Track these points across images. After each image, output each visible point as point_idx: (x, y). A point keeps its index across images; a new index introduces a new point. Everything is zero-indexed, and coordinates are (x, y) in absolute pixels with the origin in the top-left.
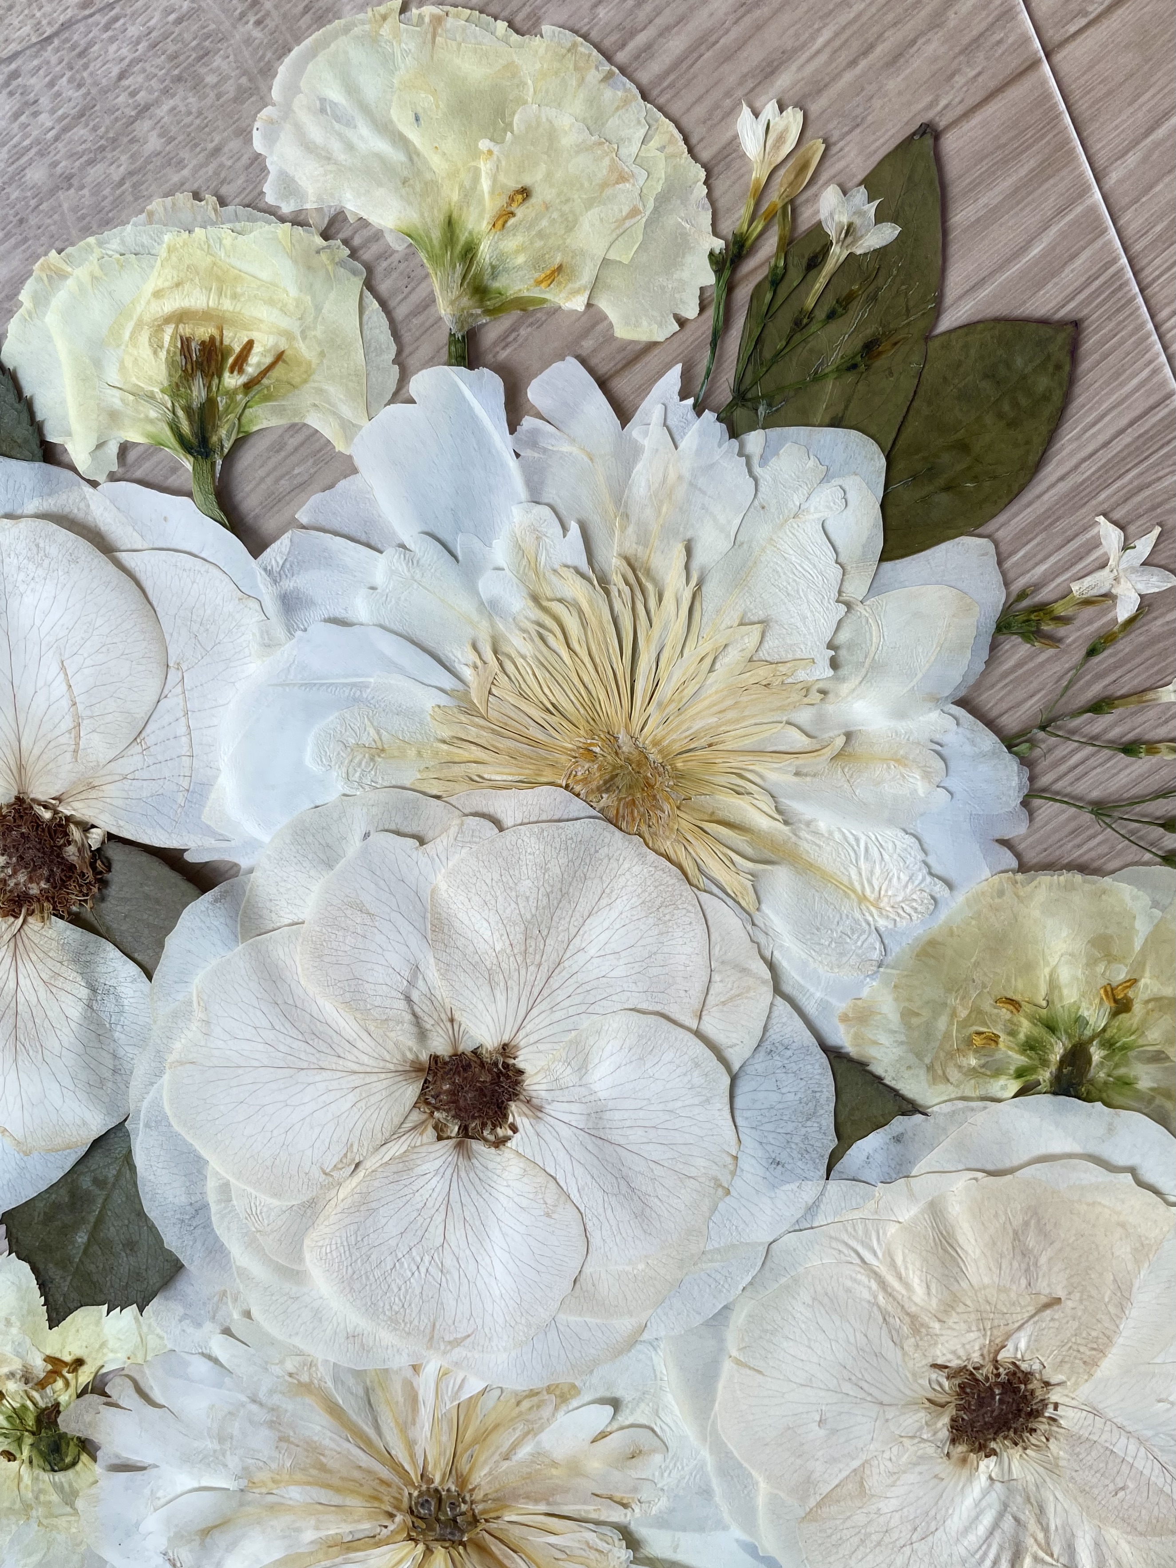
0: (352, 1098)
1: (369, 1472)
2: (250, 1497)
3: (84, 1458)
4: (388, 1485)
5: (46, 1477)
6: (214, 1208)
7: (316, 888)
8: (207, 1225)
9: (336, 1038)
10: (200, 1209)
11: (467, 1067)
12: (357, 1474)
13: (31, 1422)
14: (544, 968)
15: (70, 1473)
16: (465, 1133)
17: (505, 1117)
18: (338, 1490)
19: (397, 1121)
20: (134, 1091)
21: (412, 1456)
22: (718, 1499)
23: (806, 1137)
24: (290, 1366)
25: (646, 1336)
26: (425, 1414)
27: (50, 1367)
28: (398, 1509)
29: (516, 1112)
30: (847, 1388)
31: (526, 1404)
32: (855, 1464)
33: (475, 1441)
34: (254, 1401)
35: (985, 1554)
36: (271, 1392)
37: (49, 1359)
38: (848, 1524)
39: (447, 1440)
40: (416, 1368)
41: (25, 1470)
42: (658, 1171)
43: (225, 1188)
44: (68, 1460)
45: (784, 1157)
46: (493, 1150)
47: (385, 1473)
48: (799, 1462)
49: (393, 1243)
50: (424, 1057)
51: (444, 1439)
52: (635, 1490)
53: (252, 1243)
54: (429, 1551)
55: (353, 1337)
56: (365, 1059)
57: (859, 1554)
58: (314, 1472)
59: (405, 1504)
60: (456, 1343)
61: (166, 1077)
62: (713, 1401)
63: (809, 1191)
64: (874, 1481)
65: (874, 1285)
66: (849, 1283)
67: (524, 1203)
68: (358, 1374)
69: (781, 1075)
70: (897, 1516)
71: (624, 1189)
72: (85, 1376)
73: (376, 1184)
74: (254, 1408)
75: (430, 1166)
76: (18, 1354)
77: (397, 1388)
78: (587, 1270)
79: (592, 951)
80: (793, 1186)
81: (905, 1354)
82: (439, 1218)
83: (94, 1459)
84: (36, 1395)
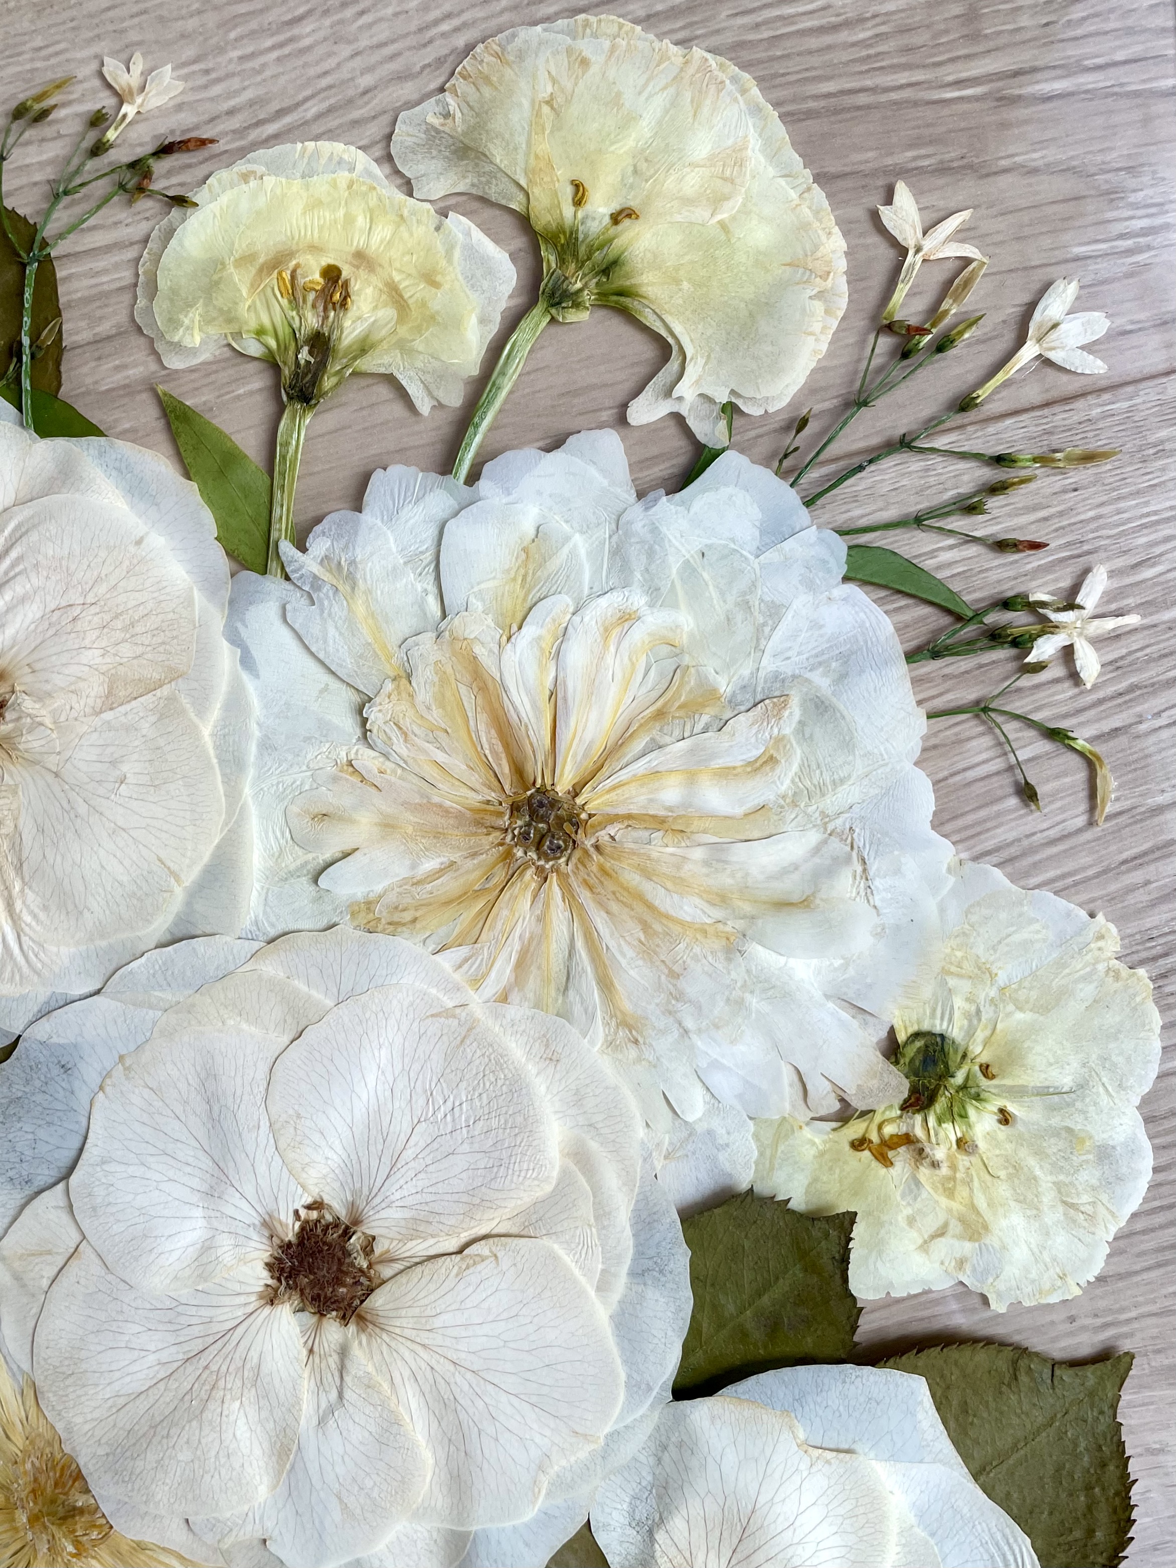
0: (437, 1323)
1: (601, 905)
2: (740, 924)
3: (902, 1037)
4: (585, 882)
5: (956, 1033)
6: (625, 1269)
7: (380, 1547)
8: (640, 1253)
9: (426, 1389)
10: (638, 1274)
11: (315, 1299)
12: (614, 907)
13: (940, 1104)
14: (203, 1363)
15: (926, 1026)
16: (347, 1234)
17: (302, 1229)
18: (640, 897)
19: (403, 1279)
20: (648, 1428)
21: (547, 905)
22: (256, 732)
23: (27, 1082)
24: (632, 1052)
25: (256, 945)
26: (515, 945)
27: (891, 1154)
28: (586, 852)
29: (290, 1231)
30: (82, 809)
31: (407, 916)
32: (108, 716)
33: (478, 893)
34: (686, 1032)
35: (13, 566)
36: (663, 1032)
37: (887, 1162)
38: (139, 650)
39: (502, 911)
40: (504, 998)
41: (976, 1049)
42: (179, 1110)
43: (602, 1287)
44: (919, 1044)
45: (56, 1071)
46: (327, 1199)
47: (585, 896)
48: (161, 742)
49: (466, 1147)
50: (352, 1328)
51: (505, 912)
52: (335, 779)
53: (602, 1214)
54: (575, 792)
55: (553, 1060)
56: (407, 1355)
57: (142, 611)
58: (657, 927)
59: (577, 854)
60: (448, 1013)
61: (608, 1429)
62: (218, 847)
63: (42, 1030)
64: (95, 688)
65: (18, 905)
66: (42, 916)
67: (316, 1138)
68: (564, 1014)
69: (28, 1152)
70: (87, 642)
71: (216, 1109)
72: (856, 1129)
73: (452, 1221)
74: (689, 1024)
75: (394, 1214)
76: (918, 1183)
77: (532, 982)
78: (286, 1040)
79: (151, 1359)
80: (55, 1040)
81: (16, 819)
82: (409, 1154)
83: (892, 1031)
84: (919, 1132)
